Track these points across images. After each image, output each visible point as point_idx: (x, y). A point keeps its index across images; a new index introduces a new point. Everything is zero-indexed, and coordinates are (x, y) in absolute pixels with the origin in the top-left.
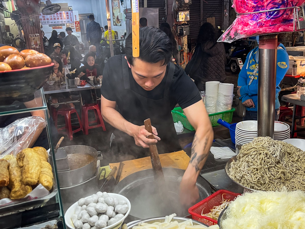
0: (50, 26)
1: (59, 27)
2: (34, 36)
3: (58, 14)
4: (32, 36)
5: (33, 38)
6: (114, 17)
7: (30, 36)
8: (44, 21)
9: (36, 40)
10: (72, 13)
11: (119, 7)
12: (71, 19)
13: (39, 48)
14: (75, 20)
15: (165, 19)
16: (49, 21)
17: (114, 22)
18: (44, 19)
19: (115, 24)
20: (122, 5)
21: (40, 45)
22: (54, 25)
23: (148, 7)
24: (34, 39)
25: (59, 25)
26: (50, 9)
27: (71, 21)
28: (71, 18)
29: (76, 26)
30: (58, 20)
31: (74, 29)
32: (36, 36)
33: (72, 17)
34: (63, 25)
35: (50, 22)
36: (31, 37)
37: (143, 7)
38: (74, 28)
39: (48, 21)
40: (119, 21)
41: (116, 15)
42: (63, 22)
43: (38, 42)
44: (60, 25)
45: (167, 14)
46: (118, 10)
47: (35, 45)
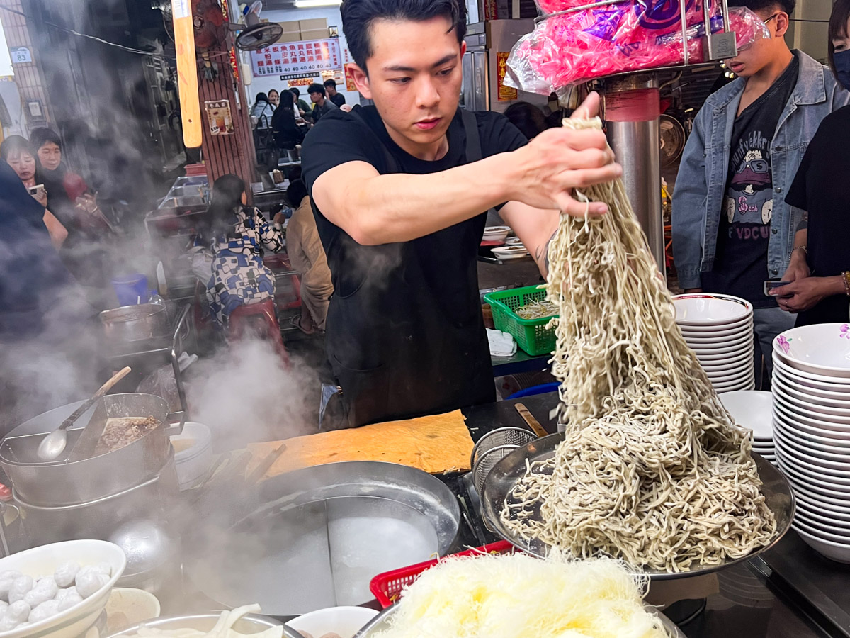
0: (283, 78)
1: (304, 81)
2: (217, 105)
3: (302, 48)
4: (211, 105)
5: (215, 110)
7: (206, 106)
8: (270, 66)
9: (221, 116)
10: (336, 44)
12: (335, 59)
13: (229, 135)
14: (344, 62)
16: (280, 67)
18: (269, 63)
21: (232, 128)
22: (293, 77)
23: (522, 17)
24: (216, 113)
25: (304, 76)
26: (255, 35)
27: (336, 64)
28: (334, 56)
29: (346, 77)
30: (303, 64)
31: (343, 84)
32: (221, 106)
33: (337, 53)
34: (314, 75)
35: (283, 69)
36: (209, 107)
37: (510, 17)
38: (341, 82)
39: (278, 65)
42: (316, 67)
43: (227, 122)
44: (307, 75)
47: (221, 129)
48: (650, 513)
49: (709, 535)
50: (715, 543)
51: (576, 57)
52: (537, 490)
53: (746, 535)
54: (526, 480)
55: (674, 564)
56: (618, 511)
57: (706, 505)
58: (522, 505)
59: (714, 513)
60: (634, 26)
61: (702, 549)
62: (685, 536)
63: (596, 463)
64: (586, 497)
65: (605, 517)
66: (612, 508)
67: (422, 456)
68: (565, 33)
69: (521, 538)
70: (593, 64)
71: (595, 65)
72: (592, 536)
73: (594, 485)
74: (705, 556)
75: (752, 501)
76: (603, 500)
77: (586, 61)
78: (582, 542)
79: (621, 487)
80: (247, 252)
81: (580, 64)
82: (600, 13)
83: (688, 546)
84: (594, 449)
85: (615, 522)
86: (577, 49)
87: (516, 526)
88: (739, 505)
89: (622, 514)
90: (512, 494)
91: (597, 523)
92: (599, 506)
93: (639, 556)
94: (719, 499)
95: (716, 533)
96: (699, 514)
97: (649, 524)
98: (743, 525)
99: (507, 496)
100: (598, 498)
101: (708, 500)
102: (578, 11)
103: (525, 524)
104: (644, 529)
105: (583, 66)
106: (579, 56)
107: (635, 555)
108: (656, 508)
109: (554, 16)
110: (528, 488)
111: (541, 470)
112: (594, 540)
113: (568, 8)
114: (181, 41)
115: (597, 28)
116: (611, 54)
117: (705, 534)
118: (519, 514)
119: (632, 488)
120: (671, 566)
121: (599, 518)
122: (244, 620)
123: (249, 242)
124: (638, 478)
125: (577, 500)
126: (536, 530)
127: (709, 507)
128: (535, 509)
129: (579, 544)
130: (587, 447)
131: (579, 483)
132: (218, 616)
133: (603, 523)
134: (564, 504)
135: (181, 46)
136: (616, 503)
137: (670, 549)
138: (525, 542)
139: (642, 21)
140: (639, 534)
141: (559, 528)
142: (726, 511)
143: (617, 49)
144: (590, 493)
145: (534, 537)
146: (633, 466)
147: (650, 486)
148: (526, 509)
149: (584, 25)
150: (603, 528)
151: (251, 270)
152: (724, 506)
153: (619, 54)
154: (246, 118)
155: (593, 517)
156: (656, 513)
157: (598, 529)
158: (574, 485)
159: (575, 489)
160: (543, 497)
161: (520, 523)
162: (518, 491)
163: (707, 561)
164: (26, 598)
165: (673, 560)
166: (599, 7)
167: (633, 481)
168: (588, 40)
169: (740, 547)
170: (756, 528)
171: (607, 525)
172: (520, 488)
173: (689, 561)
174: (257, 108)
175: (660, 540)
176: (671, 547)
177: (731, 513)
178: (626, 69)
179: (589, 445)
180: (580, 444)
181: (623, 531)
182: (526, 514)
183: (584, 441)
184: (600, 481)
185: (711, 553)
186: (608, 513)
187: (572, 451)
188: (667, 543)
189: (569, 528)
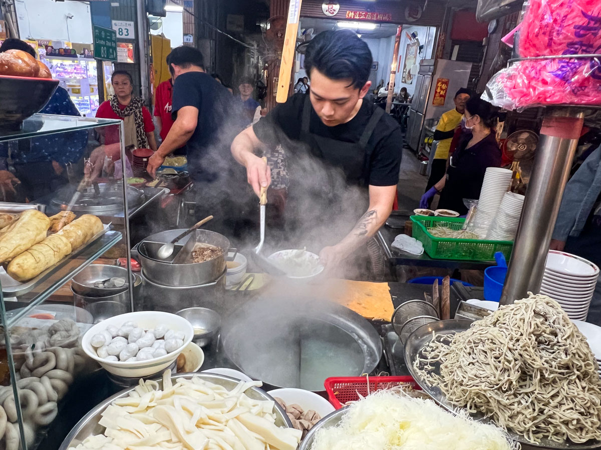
6: (405, 70)
11: (415, 57)
15: (476, 81)
17: (403, 77)
19: (403, 81)
20: (419, 53)
23: (457, 60)
36: (275, 81)
37: (450, 59)
40: (410, 76)
41: (408, 68)
45: (482, 73)
46: (413, 61)
48: (522, 395)
49: (560, 422)
50: (564, 429)
51: (538, 89)
52: (438, 354)
53: (587, 430)
54: (431, 344)
55: (531, 434)
56: (501, 387)
57: (562, 402)
58: (429, 361)
59: (568, 409)
60: (587, 75)
61: (552, 430)
62: (543, 417)
63: (493, 352)
64: (482, 372)
65: (492, 389)
66: (497, 385)
67: (361, 306)
68: (534, 72)
69: (426, 383)
70: (549, 95)
71: (550, 96)
72: (478, 397)
73: (488, 366)
74: (552, 435)
75: (595, 408)
76: (492, 378)
77: (544, 93)
78: (470, 399)
79: (507, 374)
80: (280, 161)
81: (539, 94)
82: (564, 62)
83: (543, 425)
84: (495, 344)
85: (496, 394)
86: (540, 84)
87: (423, 375)
88: (587, 409)
89: (502, 391)
90: (421, 351)
91: (485, 391)
92: (488, 381)
93: (508, 420)
94: (573, 401)
95: (566, 423)
96: (556, 407)
97: (520, 403)
98: (587, 423)
99: (418, 352)
100: (489, 376)
101: (565, 399)
102: (547, 59)
103: (429, 375)
104: (516, 404)
105: (541, 96)
106: (541, 88)
107: (507, 419)
108: (527, 394)
109: (527, 59)
110: (432, 351)
111: (441, 340)
112: (479, 400)
113: (539, 56)
114: (288, 38)
115: (560, 73)
116: (564, 91)
117: (558, 421)
118: (426, 367)
119: (514, 376)
120: (528, 435)
121: (486, 388)
122: (252, 389)
123: (281, 156)
124: (520, 372)
125: (474, 372)
126: (436, 381)
127: (564, 404)
128: (437, 366)
129: (468, 399)
130: (490, 341)
131: (478, 361)
132: (238, 382)
133: (490, 392)
134: (463, 370)
135: (288, 40)
136: (501, 383)
137: (531, 423)
138: (428, 386)
139: (593, 73)
140: (512, 407)
141: (455, 384)
142: (576, 410)
143: (568, 89)
144: (484, 371)
145: (434, 385)
146: (519, 363)
147: (526, 378)
148: (431, 364)
149: (549, 68)
150: (488, 395)
151: (279, 171)
152: (575, 407)
153: (570, 92)
154: (292, 90)
155: (483, 386)
156: (526, 397)
157: (484, 395)
158: (474, 361)
159: (473, 364)
160: (442, 359)
161: (426, 373)
162: (426, 351)
163: (553, 439)
164: (137, 342)
165: (531, 431)
166: (564, 58)
167: (516, 372)
168: (549, 79)
169: (581, 437)
170: (595, 426)
171: (492, 394)
172: (427, 349)
173: (541, 435)
174: (298, 85)
175: (526, 416)
176: (532, 422)
177: (579, 413)
178: (571, 103)
179: (492, 340)
180: (485, 337)
181: (502, 401)
182: (430, 368)
183: (490, 336)
184: (494, 365)
185: (557, 434)
186: (494, 387)
187: (479, 340)
188: (530, 419)
189: (463, 387)
